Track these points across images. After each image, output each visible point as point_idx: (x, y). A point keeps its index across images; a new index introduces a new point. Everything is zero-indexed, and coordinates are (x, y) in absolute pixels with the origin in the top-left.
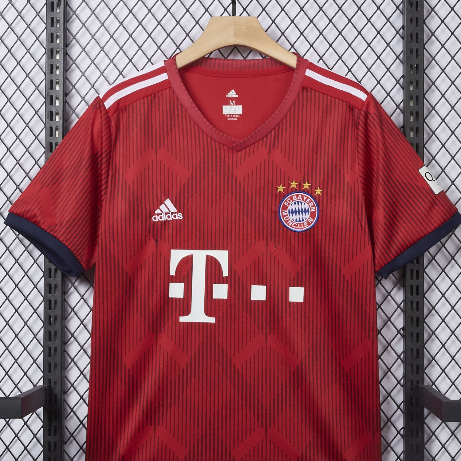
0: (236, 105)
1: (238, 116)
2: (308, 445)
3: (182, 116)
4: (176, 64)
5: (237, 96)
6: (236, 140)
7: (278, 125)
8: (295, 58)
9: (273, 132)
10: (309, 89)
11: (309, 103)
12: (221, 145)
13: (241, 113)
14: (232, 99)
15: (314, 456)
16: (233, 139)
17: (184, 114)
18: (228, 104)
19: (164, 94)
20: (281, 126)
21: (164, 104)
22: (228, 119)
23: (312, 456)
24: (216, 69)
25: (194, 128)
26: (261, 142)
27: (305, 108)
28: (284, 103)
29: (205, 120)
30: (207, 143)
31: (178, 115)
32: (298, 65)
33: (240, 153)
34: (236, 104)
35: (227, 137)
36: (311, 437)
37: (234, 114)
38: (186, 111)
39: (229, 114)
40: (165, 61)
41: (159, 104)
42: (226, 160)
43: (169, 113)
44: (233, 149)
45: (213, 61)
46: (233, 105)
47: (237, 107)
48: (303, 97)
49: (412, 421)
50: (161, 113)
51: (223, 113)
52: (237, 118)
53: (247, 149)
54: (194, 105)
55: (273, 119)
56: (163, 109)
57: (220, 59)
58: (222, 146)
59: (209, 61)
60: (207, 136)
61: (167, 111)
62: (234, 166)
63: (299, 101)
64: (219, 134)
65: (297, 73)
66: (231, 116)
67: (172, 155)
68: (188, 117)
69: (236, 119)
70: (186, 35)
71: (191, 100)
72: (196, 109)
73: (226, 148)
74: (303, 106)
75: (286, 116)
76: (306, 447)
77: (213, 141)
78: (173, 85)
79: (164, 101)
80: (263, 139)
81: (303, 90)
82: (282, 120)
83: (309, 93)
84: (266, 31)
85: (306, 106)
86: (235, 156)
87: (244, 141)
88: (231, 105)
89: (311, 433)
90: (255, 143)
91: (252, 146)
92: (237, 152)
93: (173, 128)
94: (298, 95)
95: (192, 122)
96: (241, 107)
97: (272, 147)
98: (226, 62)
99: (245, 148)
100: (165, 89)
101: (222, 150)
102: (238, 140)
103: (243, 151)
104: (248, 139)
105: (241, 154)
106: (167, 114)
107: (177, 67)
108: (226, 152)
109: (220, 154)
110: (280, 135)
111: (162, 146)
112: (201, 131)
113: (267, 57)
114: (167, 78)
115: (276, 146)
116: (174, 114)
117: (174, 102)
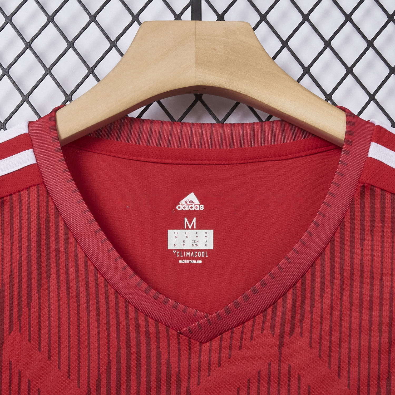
0: (198, 228)
1: (203, 255)
3: (67, 254)
4: (55, 128)
5: (202, 208)
6: (199, 313)
7: (303, 276)
8: (342, 117)
9: (290, 294)
10: (378, 191)
11: (378, 224)
12: (161, 325)
13: (212, 247)
14: (190, 214)
16: (191, 311)
17: (72, 248)
18: (180, 226)
19: (25, 201)
20: (308, 280)
21: (25, 224)
22: (180, 262)
24: (153, 143)
25: (97, 283)
26: (259, 318)
27: (368, 237)
28: (317, 224)
29: (122, 262)
30: (127, 320)
31: (57, 251)
32: (349, 132)
33: (206, 346)
34: (200, 226)
35: (175, 307)
37: (194, 251)
38: (76, 241)
39: (183, 251)
40: (30, 123)
41: (12, 224)
42: (174, 361)
43: (34, 244)
44: (190, 335)
45: (146, 127)
46: (193, 228)
47: (202, 232)
48: (362, 210)
50: (16, 245)
51: (169, 247)
52: (201, 258)
53: (227, 336)
54: (96, 226)
55: (290, 262)
56: (20, 236)
57: (162, 122)
58: (162, 328)
59: (136, 127)
60: (127, 302)
61: (29, 240)
62: (194, 378)
63: (353, 219)
64: (155, 297)
65: (347, 153)
66: (188, 254)
67: (39, 349)
68: (81, 256)
69: (200, 262)
70: (86, 71)
71: (90, 216)
72: (102, 235)
73: (173, 333)
74: (363, 231)
75: (321, 254)
77: (141, 317)
78: (47, 176)
79: (25, 216)
80: (264, 311)
81: (362, 194)
82: (313, 265)
83: (378, 200)
84: (274, 58)
85: (372, 232)
86: (195, 352)
87: (219, 317)
88: (188, 228)
90: (244, 322)
91: (238, 330)
92: (202, 343)
93: (44, 283)
94: (351, 205)
95: (91, 267)
96: (210, 233)
97: (287, 333)
98: (177, 129)
99: (221, 334)
100: (28, 188)
101: (163, 339)
102: (203, 314)
103: (216, 342)
104: (228, 312)
105: (210, 348)
106: (29, 248)
107: (58, 136)
108: (174, 345)
109: (158, 347)
110: (308, 302)
111: (16, 326)
112: (112, 292)
113: (274, 119)
114: (33, 161)
115: (297, 330)
116: (48, 247)
117: (48, 220)
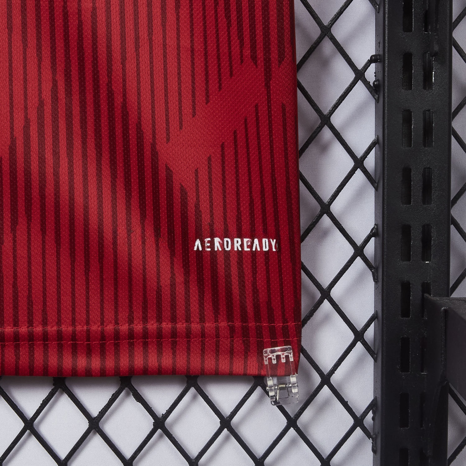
2: (33, 115)
15: (56, 154)
23: (49, 156)
36: (47, 87)
49: (408, 28)
76: (27, 121)
89: (47, 74)
